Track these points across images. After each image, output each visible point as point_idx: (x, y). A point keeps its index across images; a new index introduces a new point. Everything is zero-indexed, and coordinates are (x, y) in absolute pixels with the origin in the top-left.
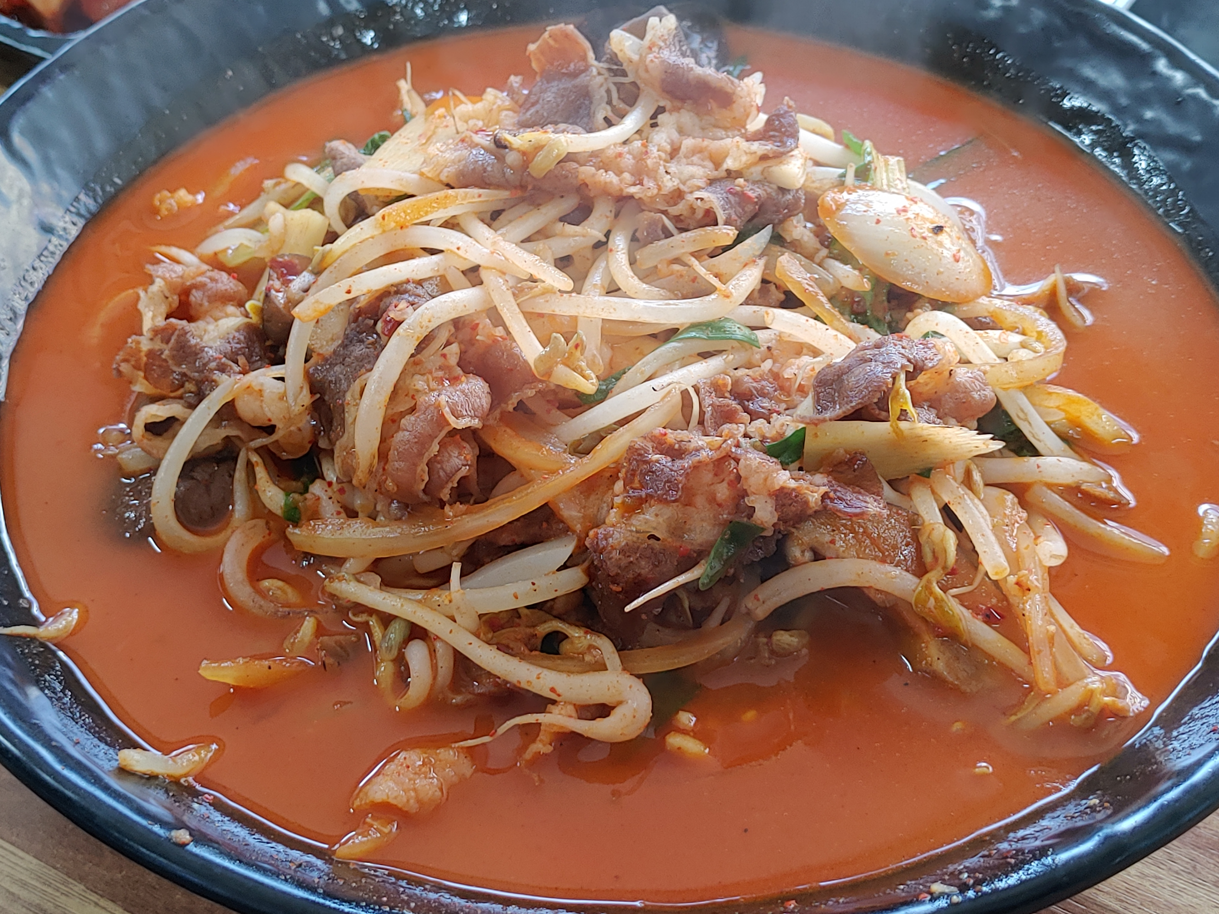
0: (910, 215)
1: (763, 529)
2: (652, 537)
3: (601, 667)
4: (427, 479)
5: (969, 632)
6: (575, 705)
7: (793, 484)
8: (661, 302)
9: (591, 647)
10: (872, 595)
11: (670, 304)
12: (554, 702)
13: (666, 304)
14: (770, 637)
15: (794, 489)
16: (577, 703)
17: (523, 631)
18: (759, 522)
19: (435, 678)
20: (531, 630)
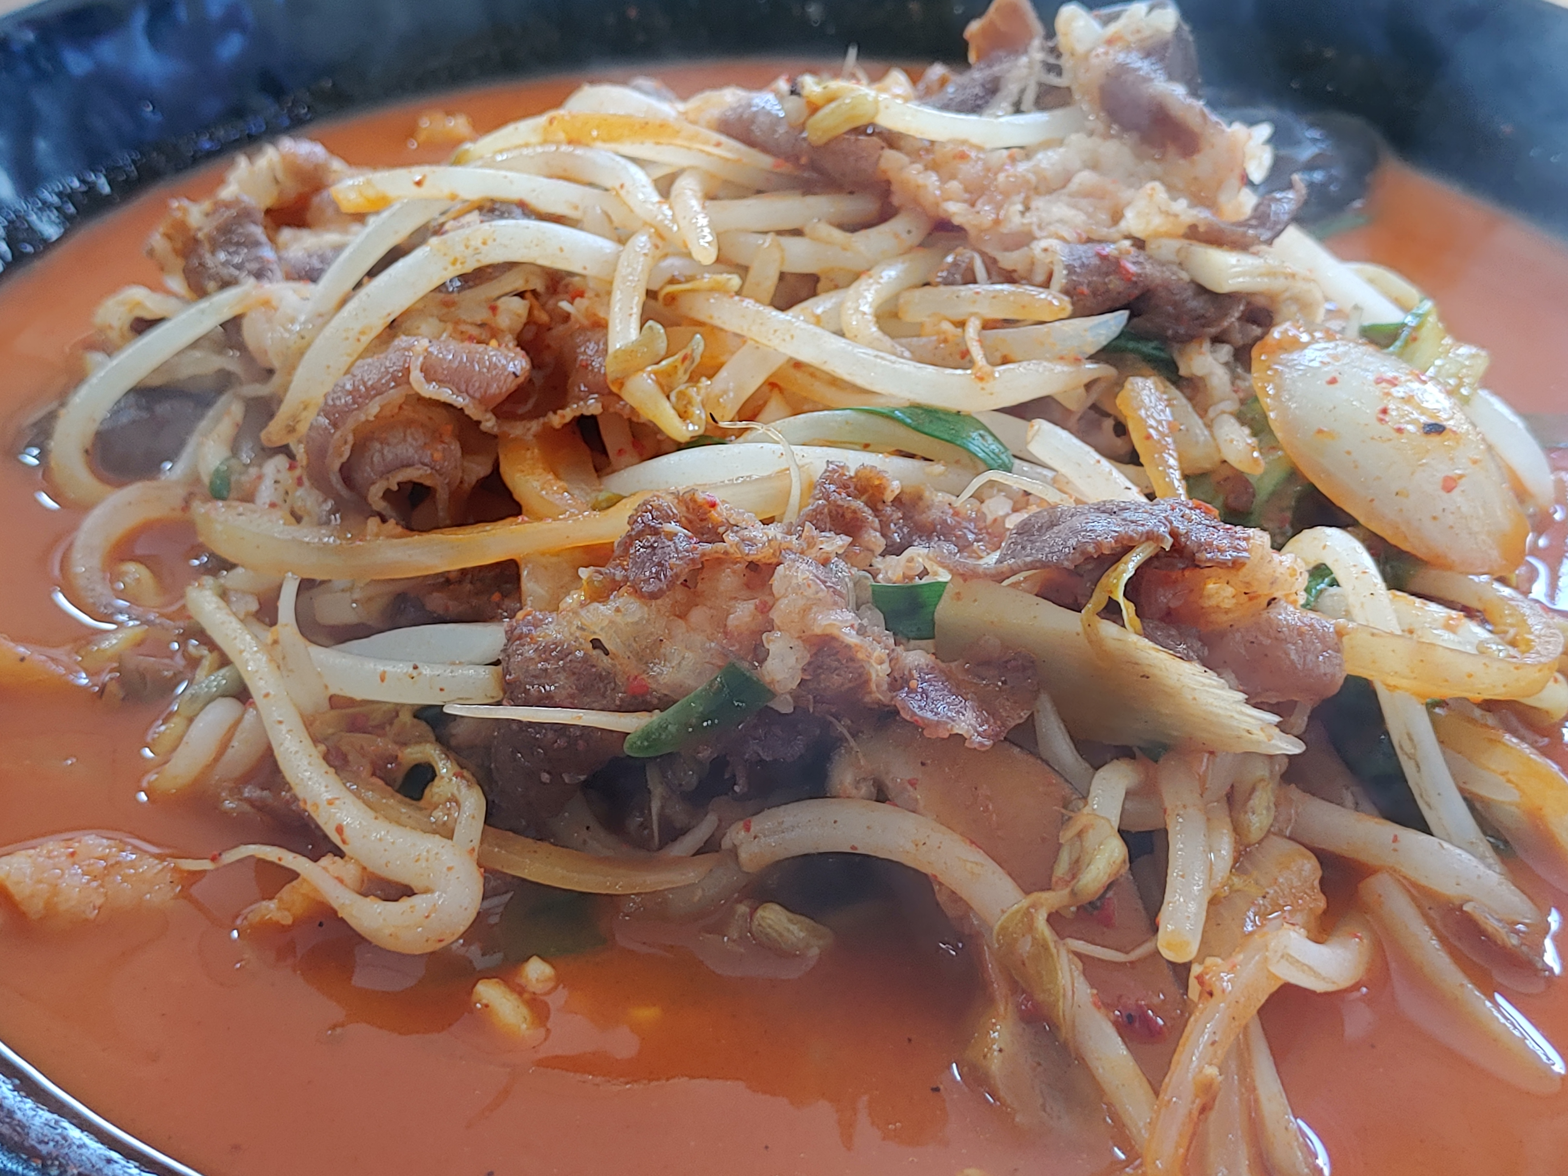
0: (1399, 392)
1: (773, 695)
2: (596, 644)
3: (447, 832)
4: (347, 454)
5: (1074, 1026)
6: (364, 868)
7: (851, 637)
8: (870, 351)
9: (454, 799)
10: (941, 898)
11: (882, 358)
12: (339, 853)
13: (876, 356)
14: (754, 910)
15: (848, 646)
16: (370, 869)
17: (382, 744)
18: (767, 679)
19: (216, 760)
20: (396, 747)
